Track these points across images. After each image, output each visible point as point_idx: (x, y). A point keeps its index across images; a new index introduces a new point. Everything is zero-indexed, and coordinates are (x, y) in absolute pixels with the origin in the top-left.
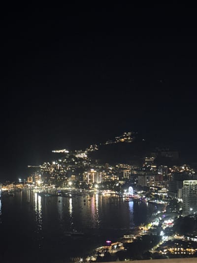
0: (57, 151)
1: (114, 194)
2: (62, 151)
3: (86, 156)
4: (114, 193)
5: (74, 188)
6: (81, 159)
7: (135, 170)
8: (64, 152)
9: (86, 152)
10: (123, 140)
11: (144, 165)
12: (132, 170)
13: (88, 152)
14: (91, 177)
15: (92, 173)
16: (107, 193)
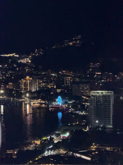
0: (6, 55)
1: (43, 104)
2: (11, 55)
3: (30, 61)
4: (44, 102)
5: (5, 97)
6: (24, 65)
7: (78, 77)
8: (13, 56)
9: (30, 56)
10: (71, 43)
11: (88, 72)
12: (75, 77)
13: (33, 56)
14: (26, 85)
15: (27, 80)
16: (36, 103)
